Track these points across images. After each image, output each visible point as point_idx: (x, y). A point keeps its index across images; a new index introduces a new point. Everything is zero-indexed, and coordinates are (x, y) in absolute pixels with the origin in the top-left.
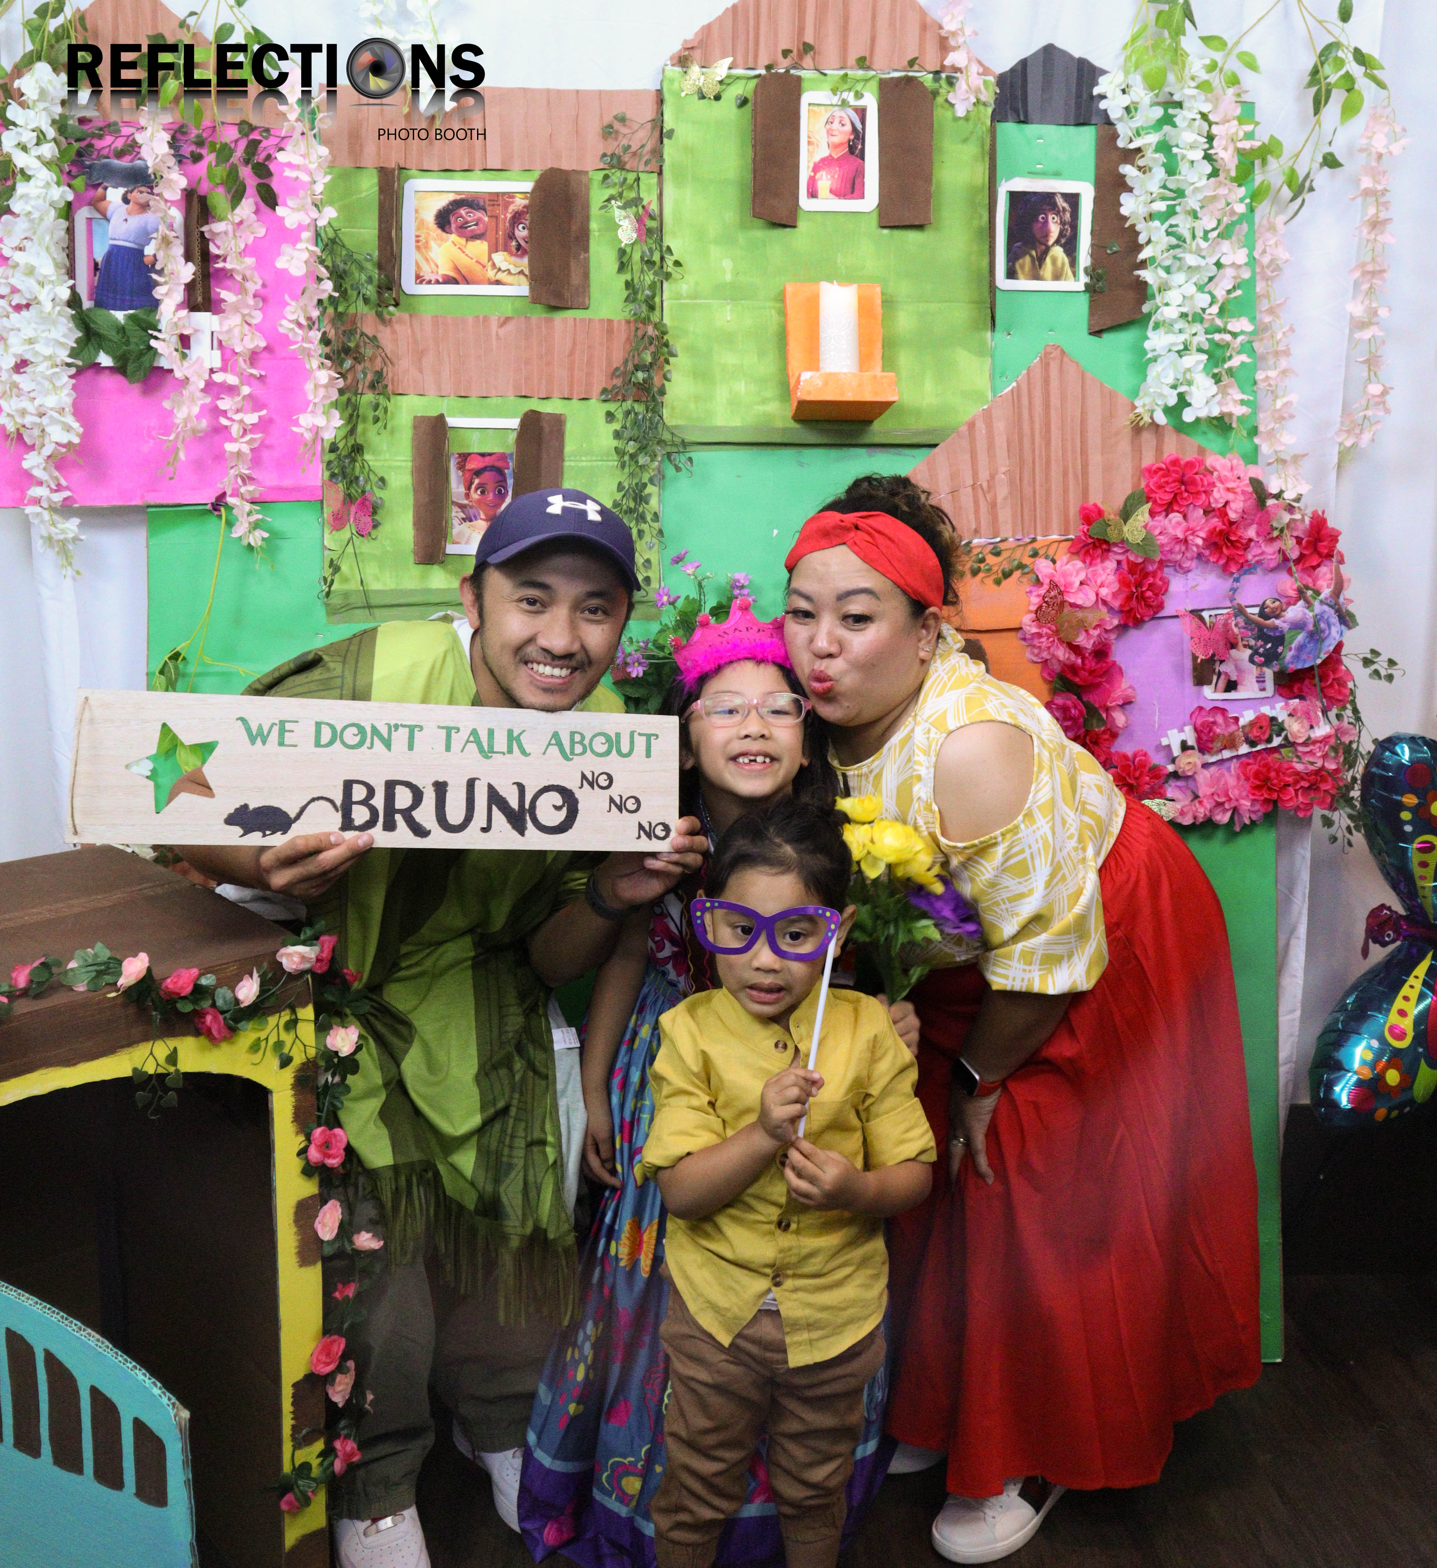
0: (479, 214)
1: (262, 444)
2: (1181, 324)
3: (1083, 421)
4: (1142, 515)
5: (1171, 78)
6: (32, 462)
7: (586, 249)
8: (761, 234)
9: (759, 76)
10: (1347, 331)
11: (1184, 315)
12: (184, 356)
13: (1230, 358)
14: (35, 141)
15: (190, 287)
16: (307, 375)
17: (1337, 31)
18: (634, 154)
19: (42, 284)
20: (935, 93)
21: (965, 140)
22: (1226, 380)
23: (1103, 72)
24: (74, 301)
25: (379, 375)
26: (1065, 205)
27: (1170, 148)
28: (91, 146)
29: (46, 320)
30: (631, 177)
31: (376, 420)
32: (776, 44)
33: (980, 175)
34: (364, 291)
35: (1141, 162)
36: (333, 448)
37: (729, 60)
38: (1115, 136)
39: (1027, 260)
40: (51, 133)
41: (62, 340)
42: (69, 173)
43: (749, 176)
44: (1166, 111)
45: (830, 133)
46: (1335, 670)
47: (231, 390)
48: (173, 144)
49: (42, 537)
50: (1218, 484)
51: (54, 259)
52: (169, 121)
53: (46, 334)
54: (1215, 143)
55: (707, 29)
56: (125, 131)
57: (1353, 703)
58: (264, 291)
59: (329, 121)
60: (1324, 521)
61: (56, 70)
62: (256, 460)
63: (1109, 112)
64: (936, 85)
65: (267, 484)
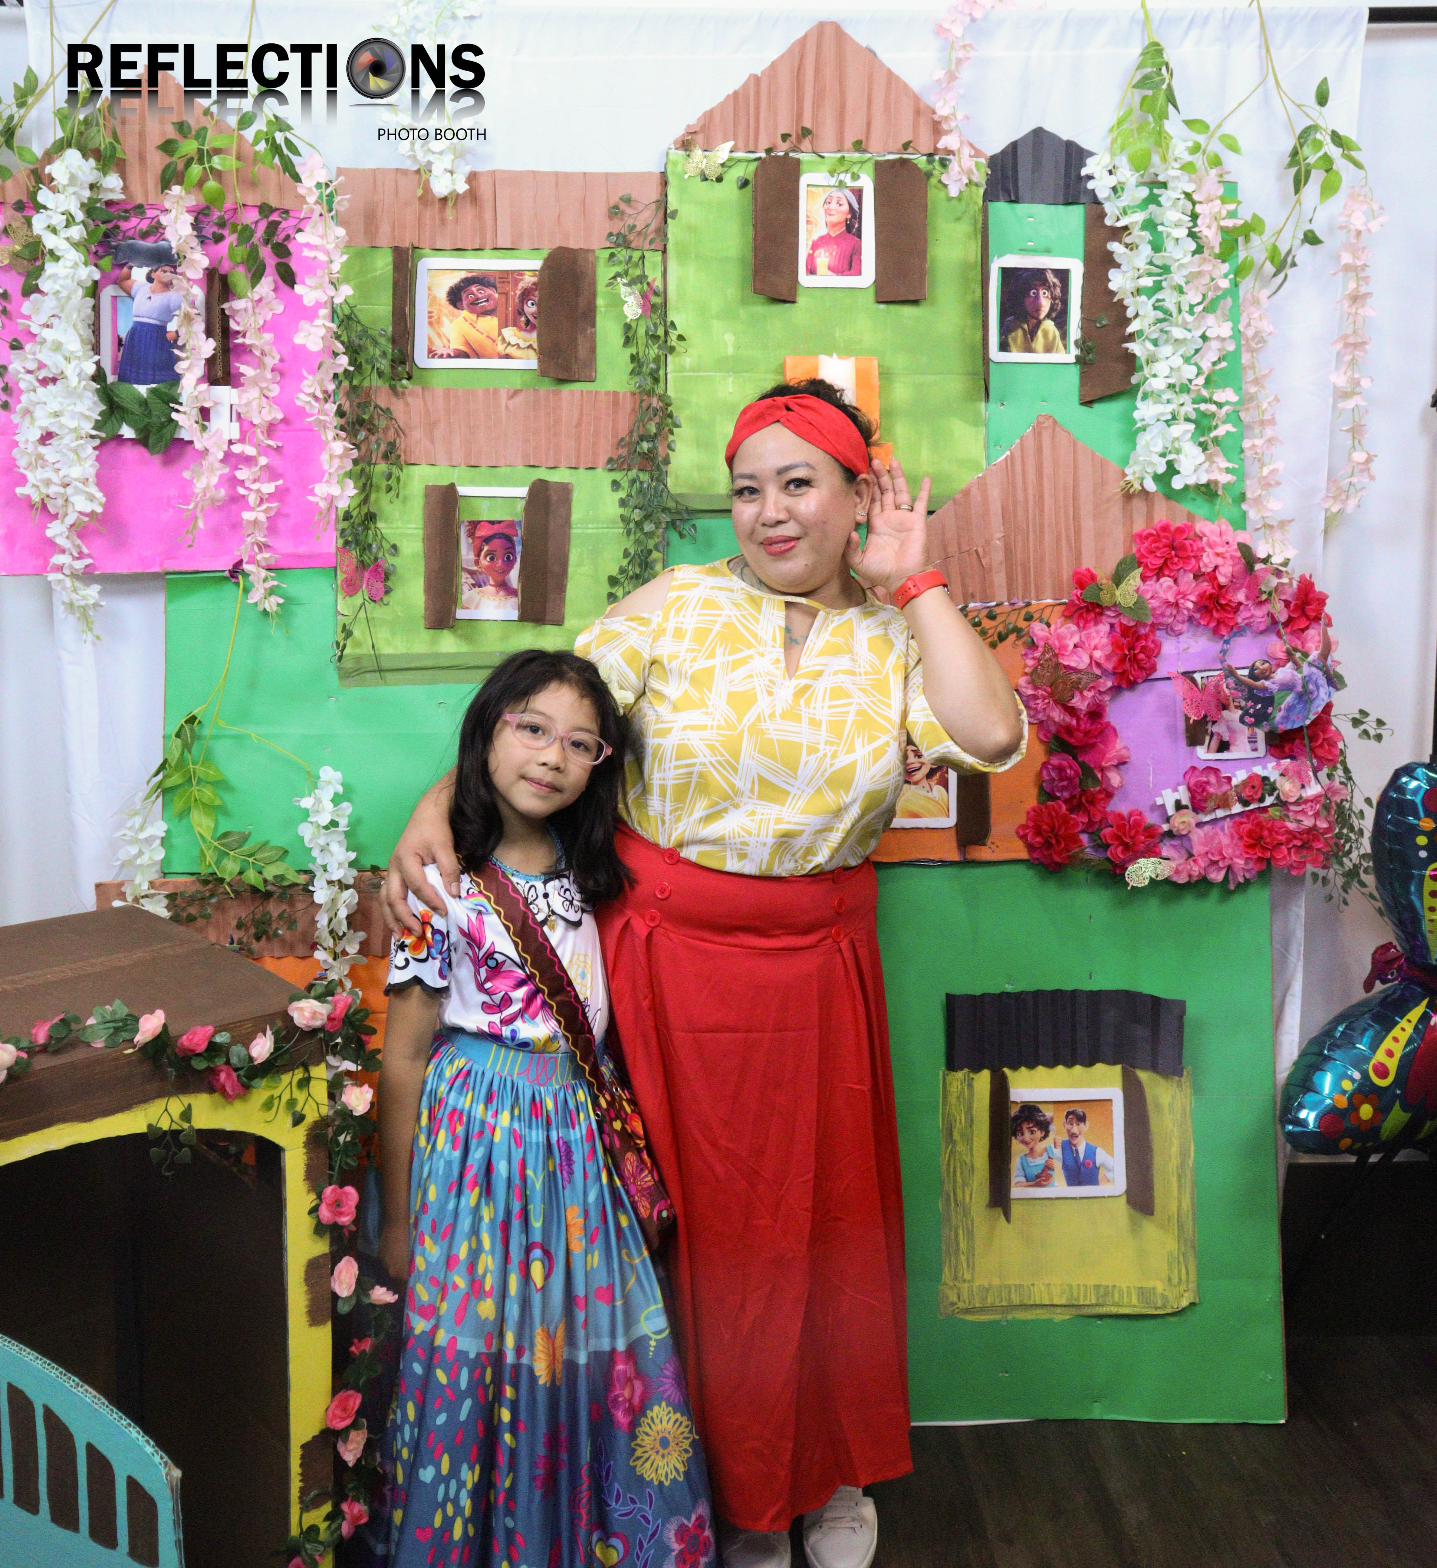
0: (489, 291)
1: (278, 513)
2: (1168, 395)
3: (1076, 487)
4: (1134, 579)
5: (1156, 159)
6: (56, 531)
7: (594, 325)
8: (762, 309)
9: (760, 158)
10: (1331, 401)
11: (1171, 386)
12: (204, 428)
13: (1216, 427)
14: (64, 223)
15: (210, 362)
16: (322, 445)
17: (1314, 115)
18: (639, 233)
19: (68, 360)
20: (929, 175)
21: (958, 219)
22: (1212, 449)
23: (1091, 154)
24: (99, 376)
25: (392, 445)
26: (1055, 280)
27: (1156, 226)
28: (117, 227)
29: (72, 393)
30: (636, 255)
31: (389, 489)
32: (775, 129)
33: (973, 252)
34: (378, 365)
35: (1128, 240)
36: (347, 516)
37: (731, 144)
38: (1103, 215)
39: (1020, 332)
40: (80, 216)
41: (87, 413)
42: (96, 253)
43: (750, 255)
44: (1151, 190)
45: (828, 213)
46: (1325, 730)
47: (249, 460)
48: (196, 226)
49: (64, 603)
50: (1208, 549)
51: (81, 336)
52: (192, 201)
53: (72, 407)
54: (1199, 222)
55: (709, 116)
56: (150, 213)
57: (1344, 763)
58: (281, 366)
59: (346, 204)
60: (1311, 585)
61: (85, 156)
62: (272, 528)
63: (1097, 192)
64: (930, 167)
65: (283, 552)
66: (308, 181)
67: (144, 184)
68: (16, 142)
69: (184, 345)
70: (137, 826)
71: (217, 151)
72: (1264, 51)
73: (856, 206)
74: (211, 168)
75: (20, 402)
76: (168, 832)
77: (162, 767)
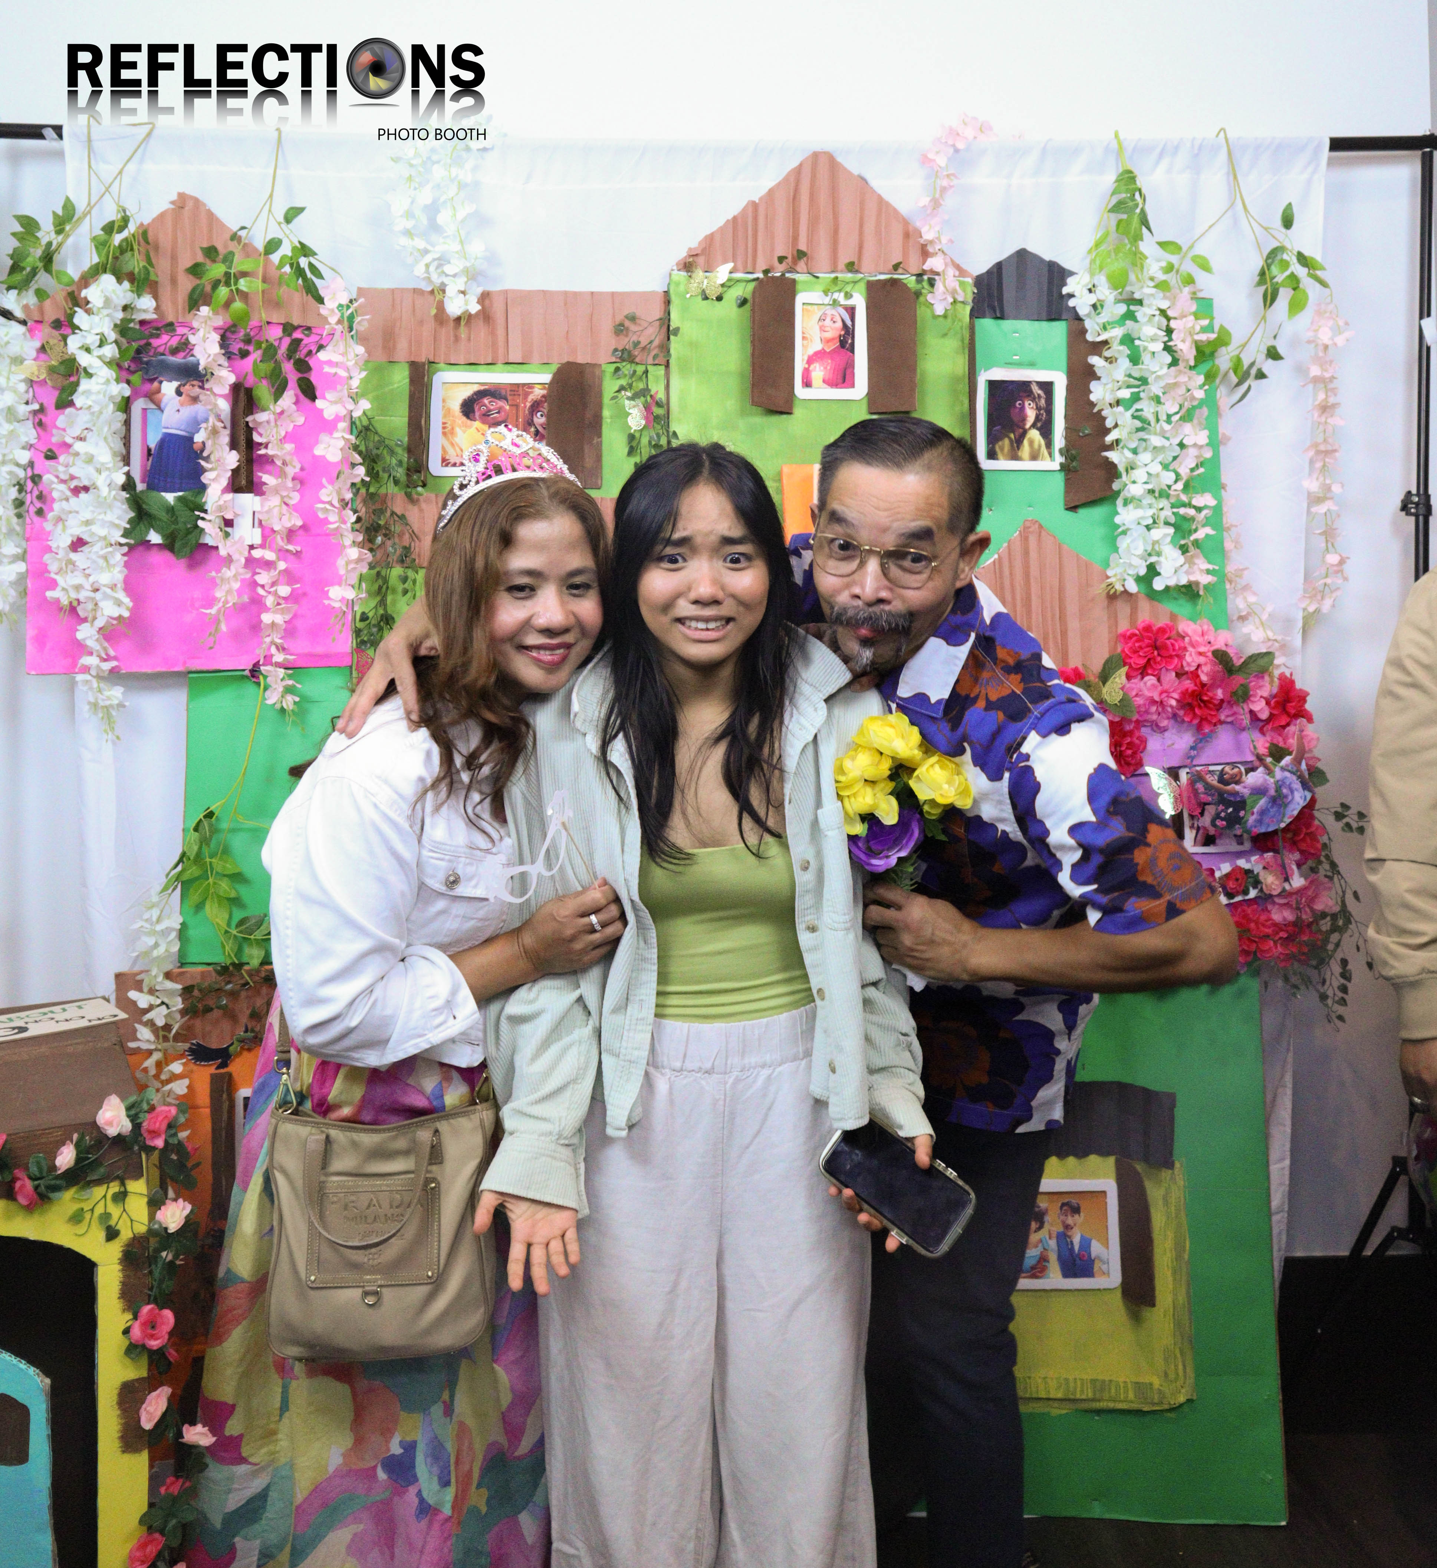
0: (501, 403)
1: (295, 616)
2: (1149, 499)
3: (1061, 589)
4: (1119, 677)
5: (1132, 277)
6: (86, 633)
7: (600, 435)
8: (759, 420)
9: (757, 279)
10: (1305, 505)
11: (1151, 492)
12: (227, 536)
13: (1196, 531)
14: (98, 343)
15: (235, 472)
16: (339, 549)
17: (1281, 237)
18: (644, 348)
19: (99, 471)
20: (918, 294)
21: (945, 335)
22: (1192, 551)
23: (1071, 274)
24: (129, 486)
25: (407, 550)
26: (1040, 392)
27: (1132, 340)
28: (149, 344)
29: (103, 504)
30: (640, 369)
31: (405, 592)
32: (772, 250)
33: (961, 365)
34: (394, 473)
35: (1107, 354)
36: (364, 618)
37: (731, 265)
38: (1084, 331)
39: (1006, 441)
40: (112, 336)
41: (117, 522)
42: (128, 370)
43: (748, 369)
44: (1128, 307)
45: (822, 329)
46: (1309, 825)
47: (268, 565)
48: (224, 343)
49: (89, 703)
50: (1190, 649)
51: (111, 448)
52: (219, 321)
53: (101, 517)
54: (1174, 336)
55: (710, 239)
56: (181, 330)
57: (1327, 857)
58: (303, 474)
59: (366, 325)
60: (1292, 682)
61: (119, 280)
62: (290, 630)
63: (1078, 309)
64: (919, 286)
65: (300, 651)
66: (330, 303)
67: (175, 303)
68: (55, 267)
69: (208, 456)
70: (154, 919)
71: (244, 274)
72: (1231, 178)
73: (849, 323)
74: (237, 290)
75: (52, 510)
76: (184, 925)
77: (181, 860)
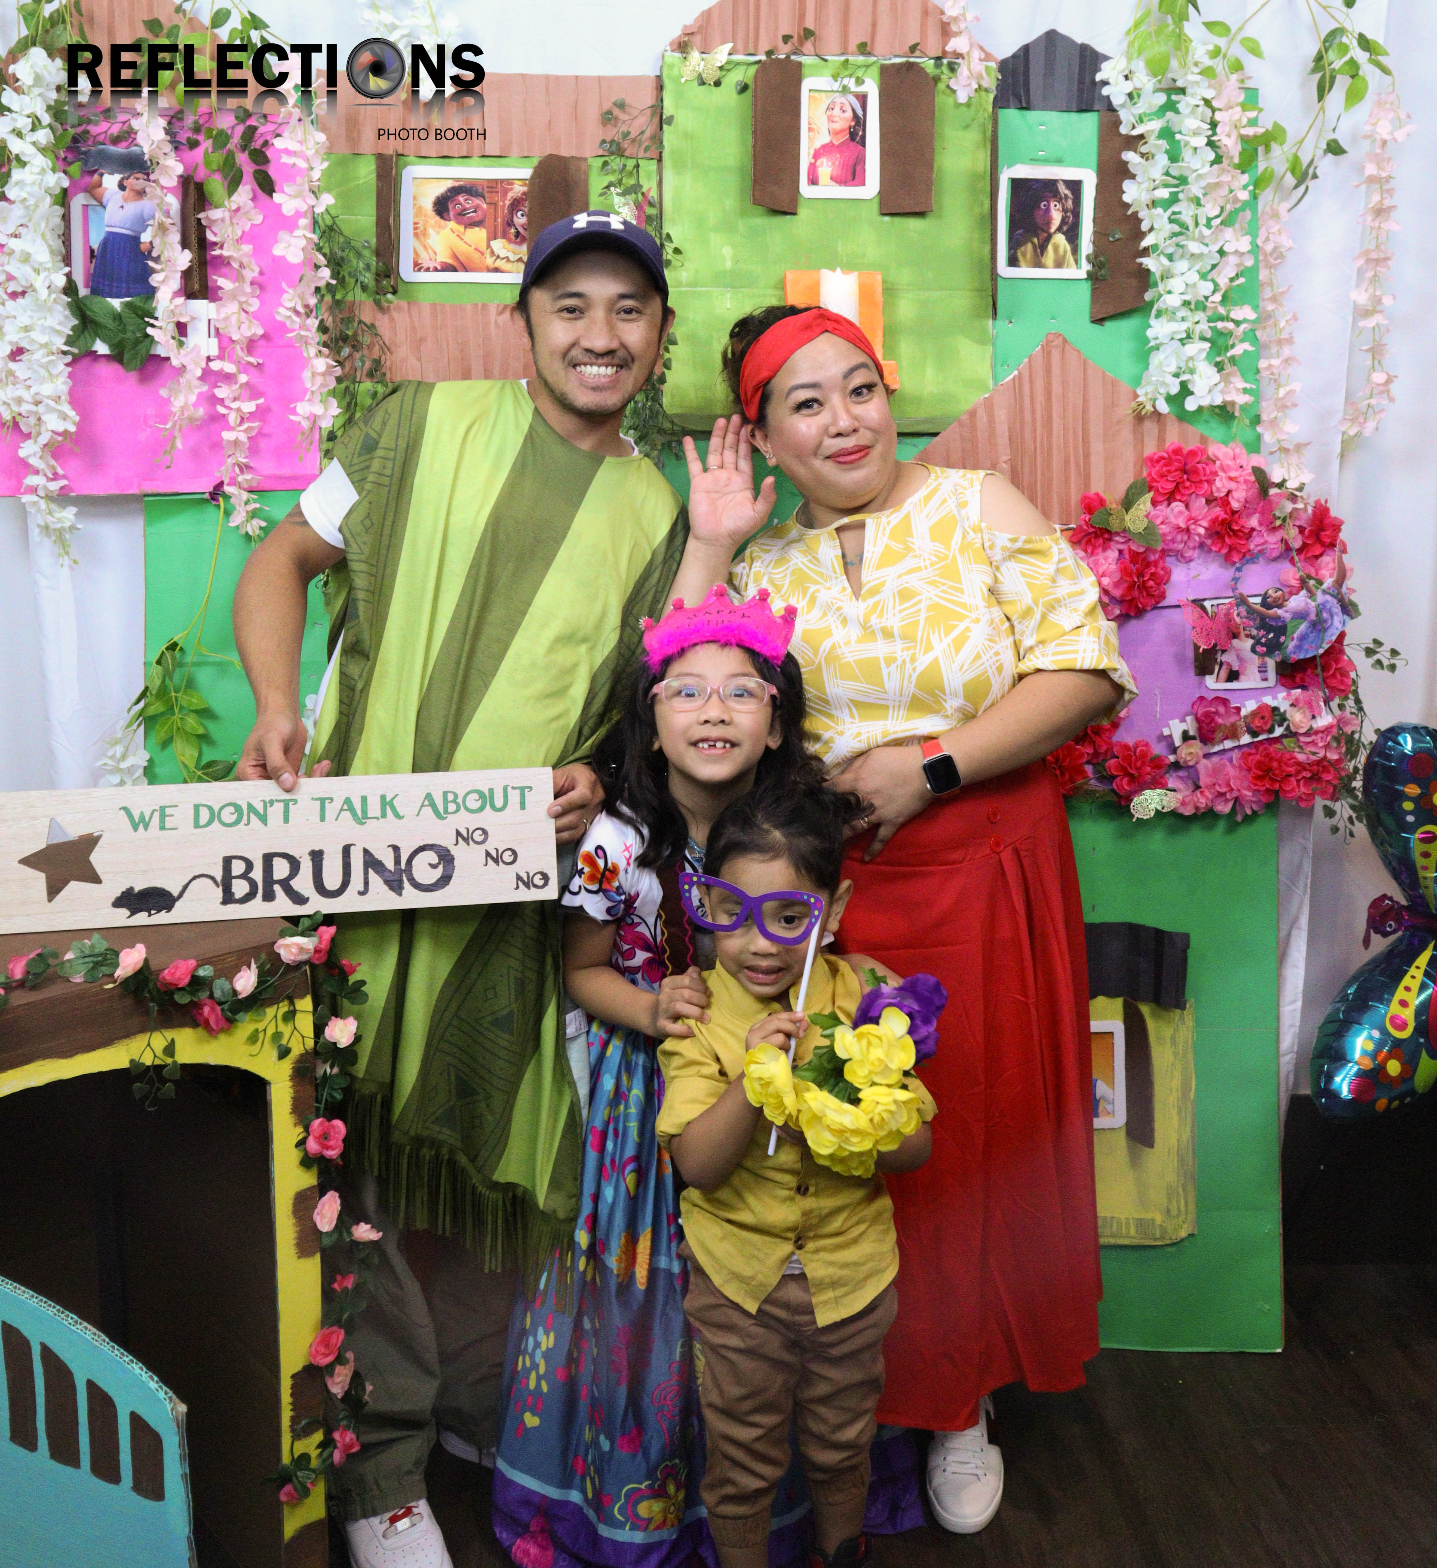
0: (477, 201)
1: (260, 434)
2: (1183, 312)
3: (1085, 410)
4: (1144, 504)
5: (1174, 63)
6: (29, 450)
8: (761, 221)
9: (759, 62)
10: (1350, 320)
11: (1186, 303)
12: (181, 344)
13: (1233, 346)
14: (30, 127)
15: (186, 275)
16: (303, 363)
17: (1341, 17)
18: (634, 141)
19: (37, 271)
20: (936, 79)
21: (967, 127)
22: (1228, 368)
23: (1106, 58)
24: (70, 289)
25: (377, 363)
26: (1067, 192)
27: (1173, 134)
28: (86, 131)
29: (42, 307)
30: (631, 163)
32: (776, 30)
33: (982, 162)
34: (361, 278)
35: (1144, 149)
36: (331, 436)
37: (729, 46)
38: (1118, 122)
39: (1029, 247)
40: (46, 119)
41: (58, 327)
42: (65, 159)
43: (749, 164)
44: (1169, 97)
45: (831, 119)
46: (1337, 661)
47: (229, 378)
48: (170, 130)
49: (39, 526)
50: (1221, 473)
51: (50, 246)
52: (164, 104)
53: (42, 322)
54: (1219, 130)
55: (707, 15)
56: (121, 117)
57: (1356, 693)
58: (261, 279)
59: (326, 109)
60: (1327, 510)
61: (51, 55)
62: (253, 448)
63: (1112, 98)
64: (938, 71)
65: (265, 473)
69: (159, 257)
70: (118, 755)
73: (860, 112)
76: (151, 761)
77: (143, 695)
